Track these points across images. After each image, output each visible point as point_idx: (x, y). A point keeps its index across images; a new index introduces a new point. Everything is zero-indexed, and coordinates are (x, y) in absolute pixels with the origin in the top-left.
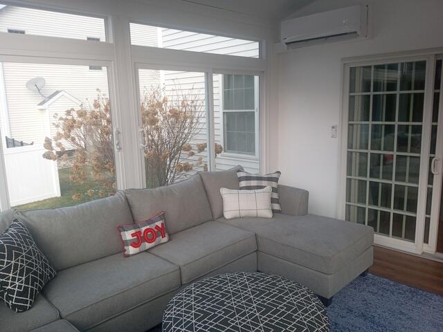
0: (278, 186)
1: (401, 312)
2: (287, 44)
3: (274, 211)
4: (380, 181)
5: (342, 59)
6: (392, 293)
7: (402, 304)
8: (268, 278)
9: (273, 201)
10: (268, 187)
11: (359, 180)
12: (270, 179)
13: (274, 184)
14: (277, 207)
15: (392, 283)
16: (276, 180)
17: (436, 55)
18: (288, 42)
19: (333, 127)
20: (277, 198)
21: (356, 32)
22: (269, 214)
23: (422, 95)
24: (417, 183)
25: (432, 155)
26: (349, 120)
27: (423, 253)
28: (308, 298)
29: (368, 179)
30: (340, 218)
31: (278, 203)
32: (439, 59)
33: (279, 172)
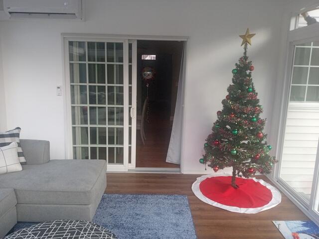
0: (20, 140)
1: (136, 214)
2: (10, 13)
3: (22, 164)
4: (97, 126)
5: (62, 34)
6: (125, 202)
7: (134, 208)
8: (53, 225)
9: (20, 154)
10: (14, 143)
11: (81, 127)
12: (13, 135)
13: (17, 140)
14: (23, 159)
15: (121, 196)
16: (17, 135)
17: (129, 40)
18: (10, 11)
19: (58, 88)
20: (22, 151)
21: (74, 14)
22: (19, 168)
23: (122, 65)
24: (123, 125)
25: (130, 106)
26: (71, 82)
27: (129, 170)
28: (96, 230)
29: (89, 126)
30: (69, 159)
31: (24, 156)
32: (131, 43)
33: (18, 128)
